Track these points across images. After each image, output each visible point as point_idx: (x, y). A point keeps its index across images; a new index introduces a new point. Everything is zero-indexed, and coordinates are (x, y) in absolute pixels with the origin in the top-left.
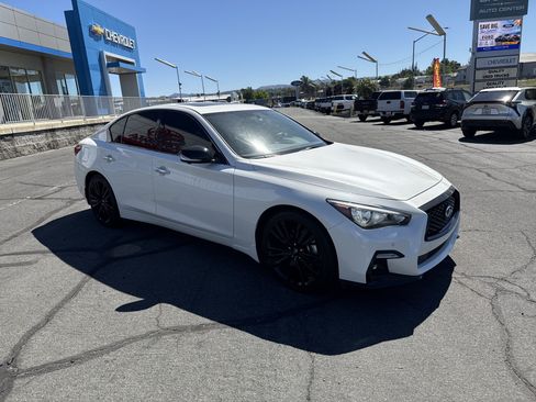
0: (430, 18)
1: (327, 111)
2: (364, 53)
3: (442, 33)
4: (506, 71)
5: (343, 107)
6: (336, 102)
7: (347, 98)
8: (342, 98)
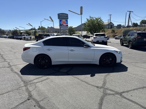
0: (50, 17)
1: (21, 39)
2: (29, 23)
3: (53, 21)
4: (66, 31)
5: (25, 38)
6: (23, 37)
7: (26, 35)
8: (24, 35)
